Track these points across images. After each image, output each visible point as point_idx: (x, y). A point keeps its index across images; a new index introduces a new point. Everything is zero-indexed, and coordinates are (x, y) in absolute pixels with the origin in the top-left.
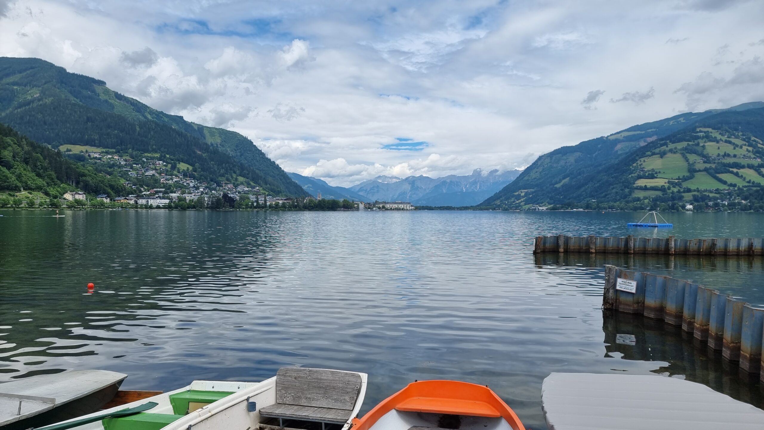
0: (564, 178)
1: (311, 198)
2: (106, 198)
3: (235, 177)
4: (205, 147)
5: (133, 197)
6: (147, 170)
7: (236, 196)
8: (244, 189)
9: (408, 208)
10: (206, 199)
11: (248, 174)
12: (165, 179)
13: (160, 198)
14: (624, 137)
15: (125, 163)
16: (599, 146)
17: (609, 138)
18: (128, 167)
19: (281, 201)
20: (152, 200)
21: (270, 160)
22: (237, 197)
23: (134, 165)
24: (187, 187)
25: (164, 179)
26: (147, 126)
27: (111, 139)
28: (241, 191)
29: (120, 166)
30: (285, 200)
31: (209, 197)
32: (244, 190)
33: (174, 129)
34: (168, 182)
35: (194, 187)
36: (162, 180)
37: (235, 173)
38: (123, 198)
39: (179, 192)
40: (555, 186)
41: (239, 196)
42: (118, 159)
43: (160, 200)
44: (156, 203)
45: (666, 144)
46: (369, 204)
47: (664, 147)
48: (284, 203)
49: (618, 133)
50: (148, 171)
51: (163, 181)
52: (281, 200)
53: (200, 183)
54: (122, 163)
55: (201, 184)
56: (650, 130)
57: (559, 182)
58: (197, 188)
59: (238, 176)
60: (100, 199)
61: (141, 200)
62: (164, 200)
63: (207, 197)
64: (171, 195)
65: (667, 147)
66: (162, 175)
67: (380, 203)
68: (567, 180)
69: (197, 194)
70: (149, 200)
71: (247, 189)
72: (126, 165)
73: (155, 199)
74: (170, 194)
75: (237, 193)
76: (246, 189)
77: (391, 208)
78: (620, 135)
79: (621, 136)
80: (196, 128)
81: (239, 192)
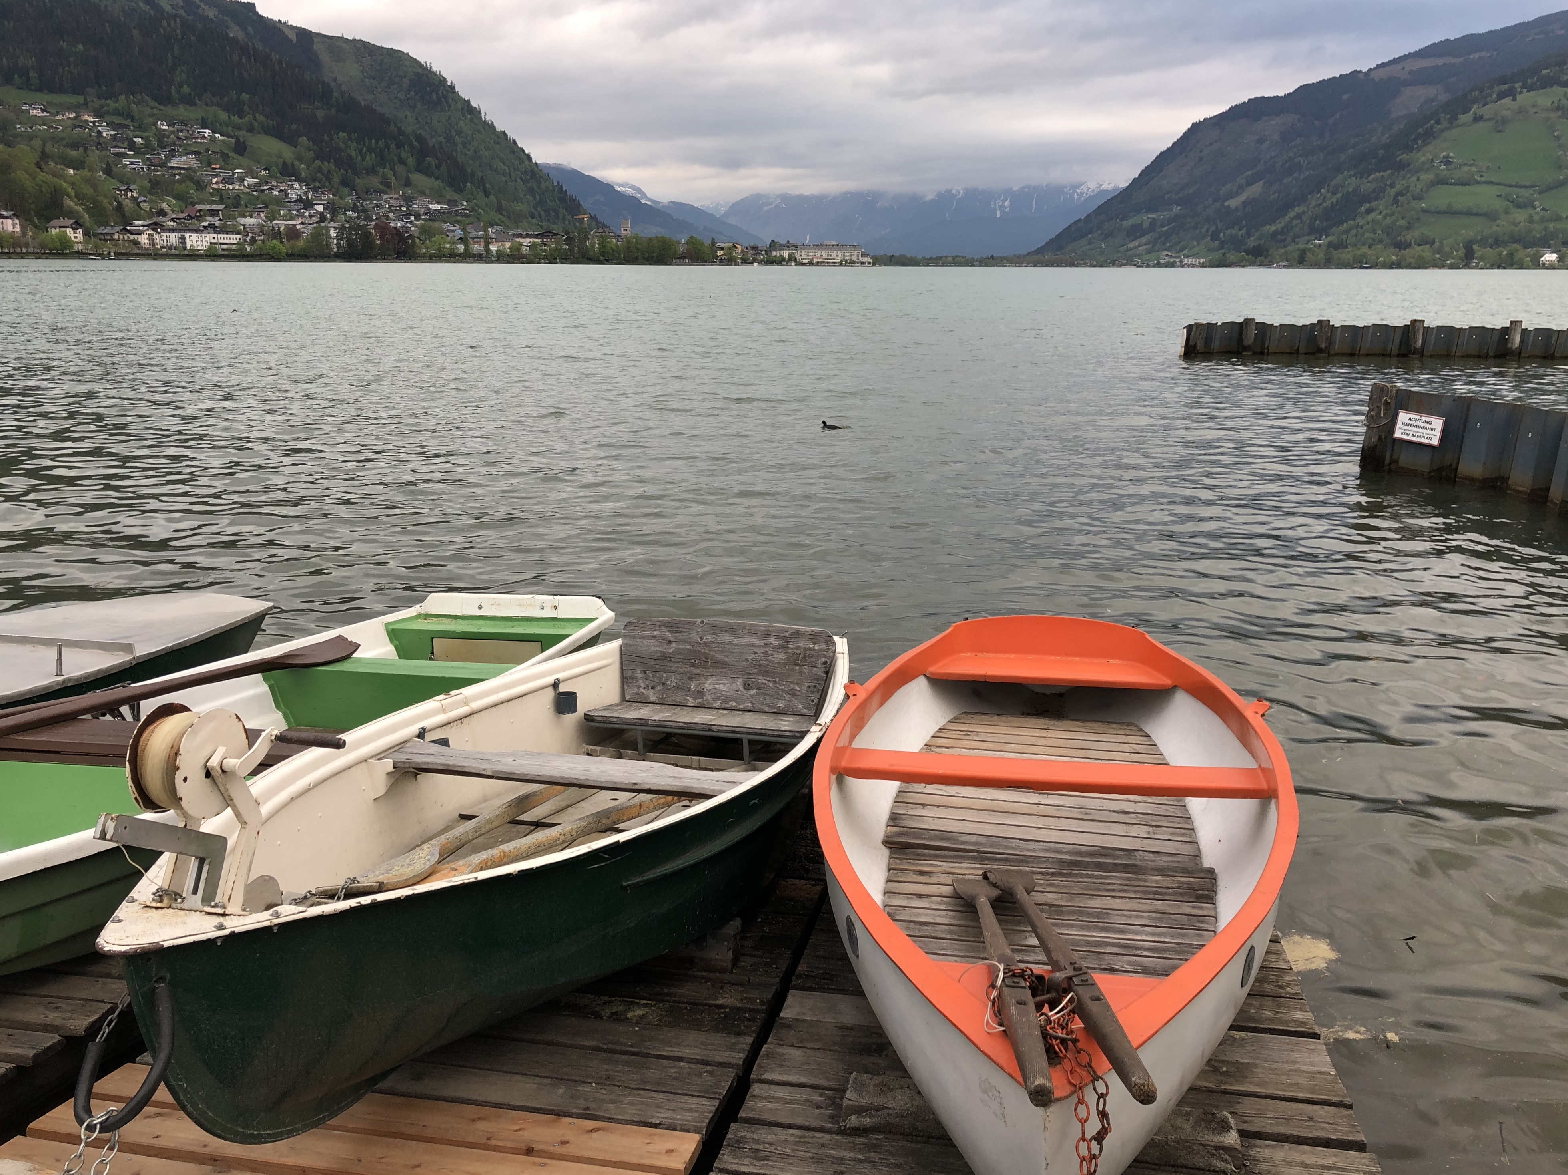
0: (1249, 184)
1: (604, 231)
2: (73, 229)
3: (405, 175)
4: (321, 90)
5: (144, 226)
6: (172, 154)
7: (409, 225)
8: (430, 206)
9: (854, 258)
10: (333, 233)
11: (438, 167)
12: (224, 179)
13: (212, 228)
14: (1411, 72)
15: (113, 133)
16: (1345, 97)
17: (1373, 75)
18: (119, 144)
19: (528, 240)
20: (194, 235)
21: (495, 128)
22: (413, 229)
23: (135, 140)
24: (283, 200)
25: (220, 179)
26: (162, 30)
27: (69, 66)
28: (422, 211)
29: (100, 143)
30: (536, 236)
31: (340, 229)
32: (429, 209)
33: (233, 38)
34: (231, 187)
35: (300, 200)
36: (214, 180)
37: (402, 162)
38: (118, 228)
39: (262, 215)
40: (1226, 204)
41: (416, 226)
42: (94, 122)
43: (215, 235)
44: (205, 243)
45: (1511, 93)
46: (755, 248)
47: (1507, 101)
48: (532, 246)
49: (1395, 61)
50: (175, 156)
51: (217, 183)
52: (528, 236)
53: (315, 190)
54: (104, 134)
55: (317, 192)
56: (1477, 55)
57: (1237, 194)
58: (308, 204)
59: (411, 173)
60: (57, 230)
61: (165, 234)
62: (225, 236)
63: (335, 228)
64: (242, 222)
65: (1514, 100)
66: (214, 166)
67: (781, 247)
68: (1256, 189)
69: (308, 221)
70: (187, 235)
71: (438, 207)
72: (114, 138)
73: (202, 231)
74: (239, 219)
75: (412, 218)
76: (435, 207)
77: (812, 260)
78: (1399, 67)
79: (1403, 69)
80: (292, 36)
81: (418, 216)
